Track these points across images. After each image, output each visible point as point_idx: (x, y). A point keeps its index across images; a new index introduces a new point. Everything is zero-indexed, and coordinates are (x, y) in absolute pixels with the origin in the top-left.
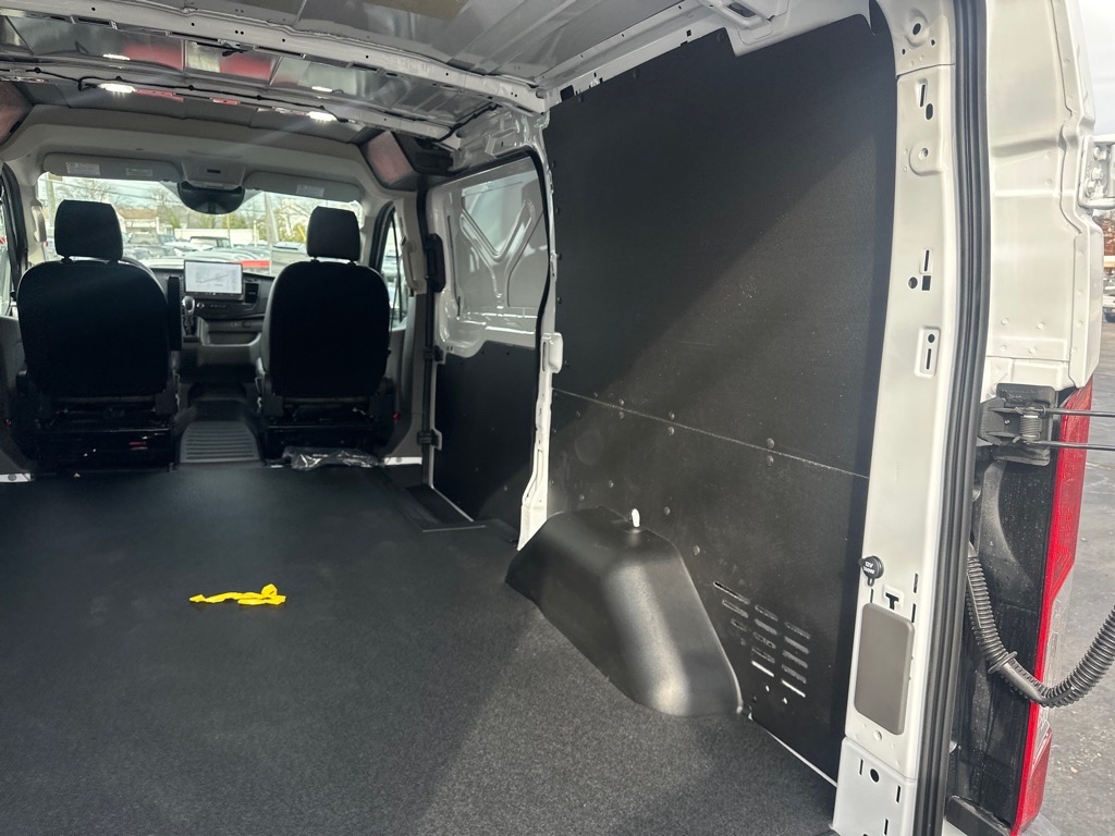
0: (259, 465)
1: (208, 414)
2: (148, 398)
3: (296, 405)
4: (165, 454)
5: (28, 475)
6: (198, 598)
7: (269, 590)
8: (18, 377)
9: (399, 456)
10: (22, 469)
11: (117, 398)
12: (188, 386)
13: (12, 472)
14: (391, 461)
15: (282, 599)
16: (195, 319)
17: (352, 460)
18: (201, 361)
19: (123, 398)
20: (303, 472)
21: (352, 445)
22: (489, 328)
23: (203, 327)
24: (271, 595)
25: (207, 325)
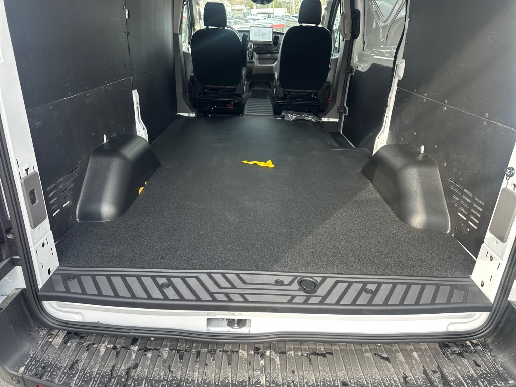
0: (272, 118)
1: (257, 95)
2: (234, 87)
3: (289, 92)
4: (239, 110)
5: (194, 114)
6: (245, 162)
7: (269, 162)
8: (191, 76)
9: (329, 118)
10: (193, 111)
11: (223, 86)
12: (249, 83)
13: (189, 113)
14: (325, 120)
15: (273, 166)
16: (253, 53)
17: (308, 118)
18: (254, 72)
19: (226, 87)
20: (288, 121)
21: (309, 112)
22: (375, 57)
23: (256, 56)
24: (269, 164)
25: (257, 56)
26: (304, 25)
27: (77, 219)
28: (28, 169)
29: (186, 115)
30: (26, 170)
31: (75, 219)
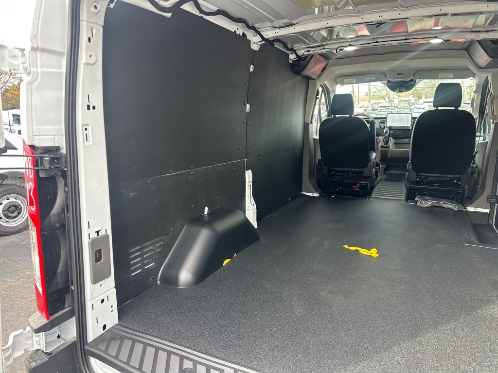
0: (404, 202)
1: (391, 179)
2: (361, 170)
3: (427, 177)
4: (366, 193)
5: (318, 194)
6: (346, 246)
8: (319, 160)
9: (475, 207)
10: (316, 191)
11: (350, 169)
12: (385, 166)
13: (313, 192)
14: (470, 209)
15: (378, 255)
16: (389, 138)
17: (449, 206)
18: (389, 156)
19: (352, 169)
20: (422, 207)
21: (447, 197)
23: (392, 141)
24: (373, 252)
25: (394, 141)
26: (440, 108)
27: (158, 282)
28: (100, 231)
29: (310, 194)
30: (98, 232)
31: (157, 281)
